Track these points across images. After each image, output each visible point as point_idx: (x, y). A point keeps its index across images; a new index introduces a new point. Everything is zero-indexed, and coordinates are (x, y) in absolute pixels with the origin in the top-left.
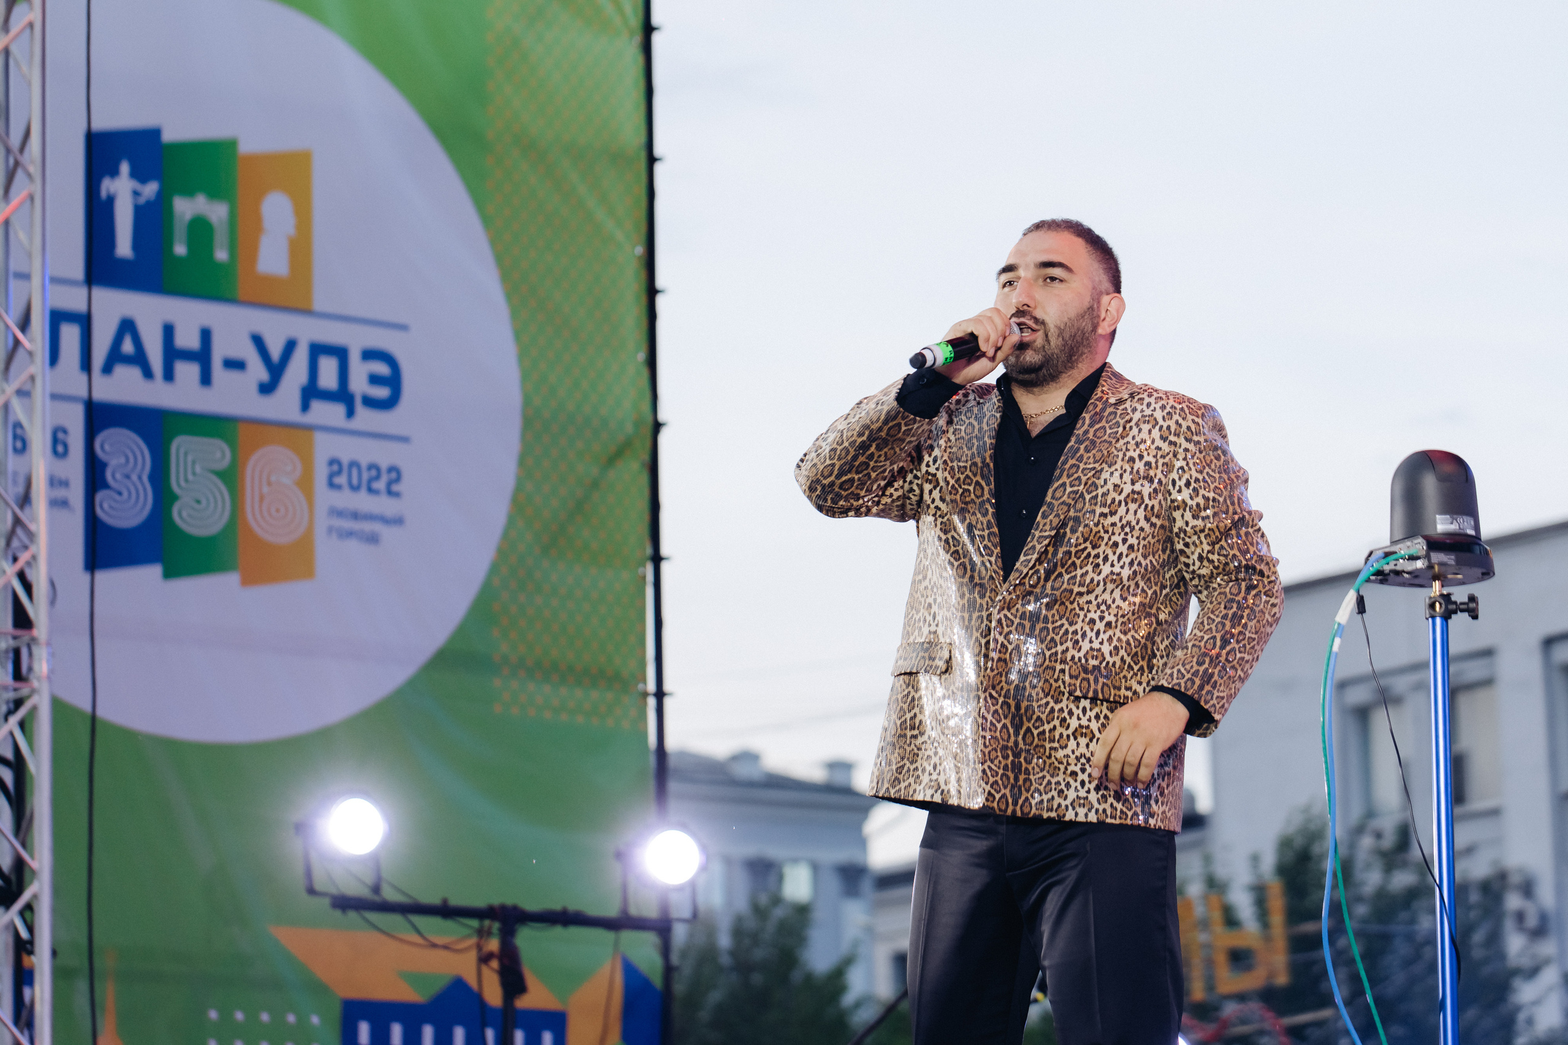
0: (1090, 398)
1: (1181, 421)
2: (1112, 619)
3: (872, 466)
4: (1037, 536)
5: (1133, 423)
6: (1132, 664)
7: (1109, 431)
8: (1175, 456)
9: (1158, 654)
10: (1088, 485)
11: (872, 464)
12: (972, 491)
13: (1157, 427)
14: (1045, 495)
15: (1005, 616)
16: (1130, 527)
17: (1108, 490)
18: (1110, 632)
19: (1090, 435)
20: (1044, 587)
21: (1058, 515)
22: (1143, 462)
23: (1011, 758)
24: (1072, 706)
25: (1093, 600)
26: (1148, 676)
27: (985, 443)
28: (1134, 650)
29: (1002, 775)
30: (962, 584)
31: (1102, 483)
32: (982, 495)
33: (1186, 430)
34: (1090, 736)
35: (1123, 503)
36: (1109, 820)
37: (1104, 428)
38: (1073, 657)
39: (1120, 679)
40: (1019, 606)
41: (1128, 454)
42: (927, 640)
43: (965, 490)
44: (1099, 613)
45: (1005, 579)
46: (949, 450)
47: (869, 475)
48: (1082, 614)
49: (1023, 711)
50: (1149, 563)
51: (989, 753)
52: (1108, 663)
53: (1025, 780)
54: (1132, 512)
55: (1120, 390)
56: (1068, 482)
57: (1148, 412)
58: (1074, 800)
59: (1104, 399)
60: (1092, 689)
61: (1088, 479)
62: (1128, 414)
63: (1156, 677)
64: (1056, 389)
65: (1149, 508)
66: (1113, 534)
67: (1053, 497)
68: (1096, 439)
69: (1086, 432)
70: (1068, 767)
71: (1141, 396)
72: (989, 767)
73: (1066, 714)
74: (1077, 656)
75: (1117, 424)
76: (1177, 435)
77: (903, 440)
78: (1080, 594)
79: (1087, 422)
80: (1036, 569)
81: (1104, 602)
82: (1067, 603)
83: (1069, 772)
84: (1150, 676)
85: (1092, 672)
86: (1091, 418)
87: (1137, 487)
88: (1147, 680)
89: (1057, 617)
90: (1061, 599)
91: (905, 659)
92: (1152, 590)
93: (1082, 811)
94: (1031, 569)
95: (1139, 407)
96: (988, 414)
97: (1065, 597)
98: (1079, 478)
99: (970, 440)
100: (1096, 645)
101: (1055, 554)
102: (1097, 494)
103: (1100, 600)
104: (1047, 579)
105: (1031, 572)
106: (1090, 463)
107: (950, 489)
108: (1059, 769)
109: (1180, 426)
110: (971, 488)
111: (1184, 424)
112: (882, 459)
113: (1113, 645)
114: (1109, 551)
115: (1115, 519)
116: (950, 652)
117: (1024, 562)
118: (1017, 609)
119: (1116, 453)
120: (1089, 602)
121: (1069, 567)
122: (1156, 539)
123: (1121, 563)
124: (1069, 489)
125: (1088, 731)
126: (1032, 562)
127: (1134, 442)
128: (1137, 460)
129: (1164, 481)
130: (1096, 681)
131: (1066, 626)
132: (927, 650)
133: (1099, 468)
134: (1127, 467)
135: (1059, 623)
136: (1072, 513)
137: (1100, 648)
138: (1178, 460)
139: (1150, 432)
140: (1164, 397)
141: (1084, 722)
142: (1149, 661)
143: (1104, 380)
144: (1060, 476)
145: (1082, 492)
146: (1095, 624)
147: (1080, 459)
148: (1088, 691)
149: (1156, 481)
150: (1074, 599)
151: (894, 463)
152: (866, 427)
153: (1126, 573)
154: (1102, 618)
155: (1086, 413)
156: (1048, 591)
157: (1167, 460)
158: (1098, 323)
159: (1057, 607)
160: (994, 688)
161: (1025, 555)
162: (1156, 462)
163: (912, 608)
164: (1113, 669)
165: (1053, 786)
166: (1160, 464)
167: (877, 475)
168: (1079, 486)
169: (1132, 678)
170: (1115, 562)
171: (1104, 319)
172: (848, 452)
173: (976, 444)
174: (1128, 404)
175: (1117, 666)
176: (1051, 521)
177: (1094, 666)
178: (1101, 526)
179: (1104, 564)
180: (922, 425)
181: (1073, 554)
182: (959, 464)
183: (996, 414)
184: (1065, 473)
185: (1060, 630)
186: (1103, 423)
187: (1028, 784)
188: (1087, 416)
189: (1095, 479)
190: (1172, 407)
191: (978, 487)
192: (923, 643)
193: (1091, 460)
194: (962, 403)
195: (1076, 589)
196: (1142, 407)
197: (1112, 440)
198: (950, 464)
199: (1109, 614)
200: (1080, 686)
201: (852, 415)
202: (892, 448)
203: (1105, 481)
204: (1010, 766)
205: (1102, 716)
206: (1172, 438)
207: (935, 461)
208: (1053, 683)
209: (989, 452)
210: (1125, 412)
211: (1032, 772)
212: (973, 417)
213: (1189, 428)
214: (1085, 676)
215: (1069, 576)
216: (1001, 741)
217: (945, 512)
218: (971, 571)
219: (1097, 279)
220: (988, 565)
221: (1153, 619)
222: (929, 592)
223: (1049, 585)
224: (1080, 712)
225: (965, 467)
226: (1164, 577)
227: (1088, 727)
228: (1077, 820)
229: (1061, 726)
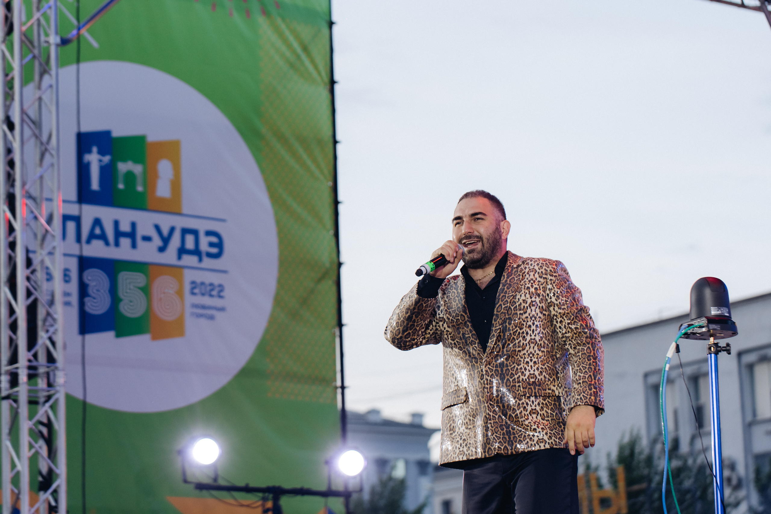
0: (505, 267)
1: (547, 268)
2: (536, 360)
3: (416, 325)
4: (494, 330)
5: (526, 273)
6: (549, 378)
7: (516, 279)
8: (547, 283)
9: (559, 372)
10: (511, 303)
11: (416, 324)
12: (460, 319)
13: (537, 273)
14: (493, 312)
15: (489, 368)
16: (534, 317)
17: (521, 303)
18: (537, 366)
19: (508, 282)
20: (503, 351)
21: (501, 319)
22: (534, 288)
23: (505, 429)
24: (527, 401)
25: (526, 352)
26: (557, 382)
27: (461, 298)
28: (549, 372)
29: (503, 438)
30: (466, 360)
31: (518, 301)
32: (465, 319)
33: (549, 272)
34: (537, 413)
35: (529, 307)
36: (555, 447)
37: (513, 278)
38: (523, 379)
39: (545, 385)
40: (494, 362)
41: (526, 286)
42: (454, 390)
43: (457, 320)
44: (529, 358)
45: (484, 352)
46: (446, 305)
47: (416, 329)
48: (522, 360)
49: (506, 407)
50: (546, 332)
51: (495, 429)
52: (539, 379)
53: (514, 438)
54: (533, 310)
55: (518, 261)
56: (502, 303)
57: (531, 267)
58: (537, 441)
59: (511, 266)
60: (533, 392)
61: (511, 300)
62: (523, 270)
63: (561, 382)
64: (489, 266)
65: (541, 307)
66: (528, 321)
67: (497, 311)
68: (511, 283)
69: (506, 281)
70: (532, 427)
71: (527, 262)
72: (496, 436)
73: (525, 405)
74: (524, 378)
75: (519, 275)
76: (546, 274)
77: (426, 310)
78: (519, 351)
79: (506, 277)
80: (497, 344)
81: (531, 353)
82: (515, 356)
83: (532, 429)
84: (558, 382)
85: (532, 385)
86: (507, 275)
87: (533, 299)
88: (557, 384)
89: (511, 363)
90: (512, 355)
91: (446, 401)
92: (551, 344)
93: (542, 445)
94: (495, 344)
95: (527, 266)
96: (460, 286)
97: (513, 354)
98: (507, 301)
99: (454, 298)
100: (532, 372)
101: (504, 335)
102: (516, 306)
103: (529, 352)
104: (503, 348)
105: (495, 346)
106: (510, 293)
107: (450, 321)
108: (528, 429)
109: (547, 270)
110: (459, 318)
111: (548, 270)
112: (419, 320)
113: (539, 371)
114: (528, 330)
115: (527, 315)
116: (466, 391)
117: (491, 343)
118: (493, 364)
119: (521, 287)
120: (524, 354)
121: (512, 340)
122: (547, 320)
123: (534, 334)
124: (503, 306)
125: (536, 411)
126: (495, 341)
127: (528, 280)
128: (531, 288)
129: (544, 294)
130: (535, 389)
131: (516, 366)
132: (455, 393)
133: (515, 295)
134: (527, 291)
135: (513, 366)
136: (507, 316)
137: (534, 373)
138: (548, 285)
139: (534, 275)
140: (537, 260)
141: (533, 407)
142: (557, 375)
143: (509, 258)
144: (498, 302)
145: (509, 307)
146: (529, 363)
147: (506, 293)
148: (532, 393)
149: (541, 295)
150: (518, 354)
151: (425, 321)
152: (408, 309)
153: (537, 338)
154: (531, 360)
155: (504, 273)
156: (505, 353)
157: (544, 285)
158: (501, 234)
159: (510, 359)
160: (491, 401)
161: (491, 339)
162: (539, 287)
163: (446, 378)
164: (542, 382)
165: (527, 437)
166: (541, 288)
167: (419, 328)
168: (507, 304)
169: (550, 384)
170: (532, 334)
171: (503, 233)
172: (404, 322)
173: (457, 299)
174: (522, 266)
175: (543, 380)
176: (499, 322)
177: (533, 382)
178: (521, 319)
179: (527, 336)
180: (432, 301)
181: (512, 334)
182: (452, 310)
183: (463, 284)
184: (500, 300)
185: (514, 369)
186: (513, 276)
187: (515, 439)
188: (505, 274)
189: (514, 300)
190: (542, 264)
191: (462, 317)
192: (453, 391)
193: (511, 292)
194: (447, 285)
195: (517, 349)
196: (528, 266)
197: (518, 282)
198: (448, 311)
199: (534, 358)
200: (528, 392)
201: (400, 306)
202: (423, 315)
203: (519, 299)
204: (505, 433)
205: (541, 403)
206: (544, 276)
207: (442, 312)
208: (517, 392)
209: (463, 301)
210: (522, 270)
211: (516, 433)
212: (454, 289)
213: (551, 271)
214: (529, 387)
215: (513, 344)
216: (499, 423)
217: (451, 332)
218: (469, 353)
219: (497, 215)
220: (475, 348)
221: (555, 357)
222: (452, 369)
223: (505, 350)
224: (531, 403)
225: (455, 310)
226: (555, 338)
227: (535, 409)
228: (541, 449)
229: (524, 410)
